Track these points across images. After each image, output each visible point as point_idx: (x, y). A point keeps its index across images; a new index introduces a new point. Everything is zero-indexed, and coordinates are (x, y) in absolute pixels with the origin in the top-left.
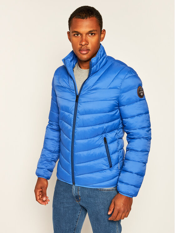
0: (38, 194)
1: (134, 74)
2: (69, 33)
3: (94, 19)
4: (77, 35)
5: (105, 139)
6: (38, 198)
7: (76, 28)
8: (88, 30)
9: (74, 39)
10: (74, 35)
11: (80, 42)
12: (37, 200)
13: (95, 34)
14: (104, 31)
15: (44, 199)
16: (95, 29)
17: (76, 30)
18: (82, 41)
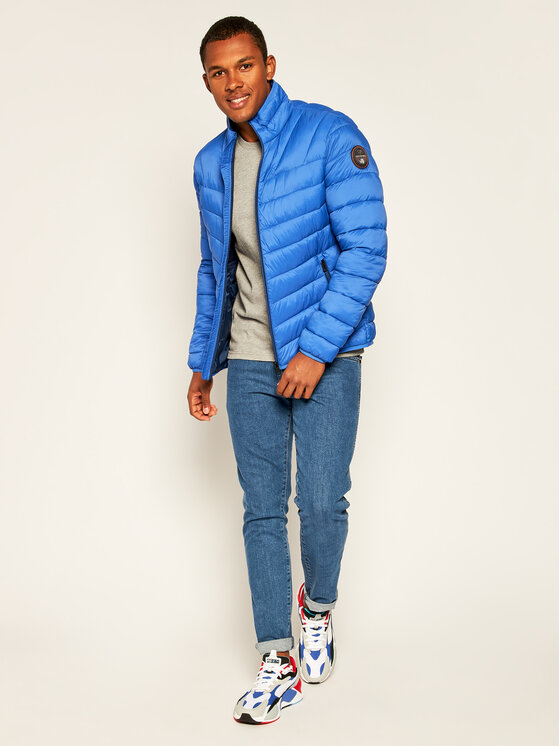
0: (194, 401)
1: (344, 124)
2: (205, 77)
3: (246, 35)
4: (220, 74)
5: (323, 263)
6: (194, 409)
7: (214, 60)
8: (237, 58)
9: (214, 82)
10: (215, 75)
11: (227, 85)
12: (191, 413)
13: (251, 65)
14: (272, 58)
15: (206, 410)
16: (249, 54)
17: (214, 64)
18: (229, 82)
